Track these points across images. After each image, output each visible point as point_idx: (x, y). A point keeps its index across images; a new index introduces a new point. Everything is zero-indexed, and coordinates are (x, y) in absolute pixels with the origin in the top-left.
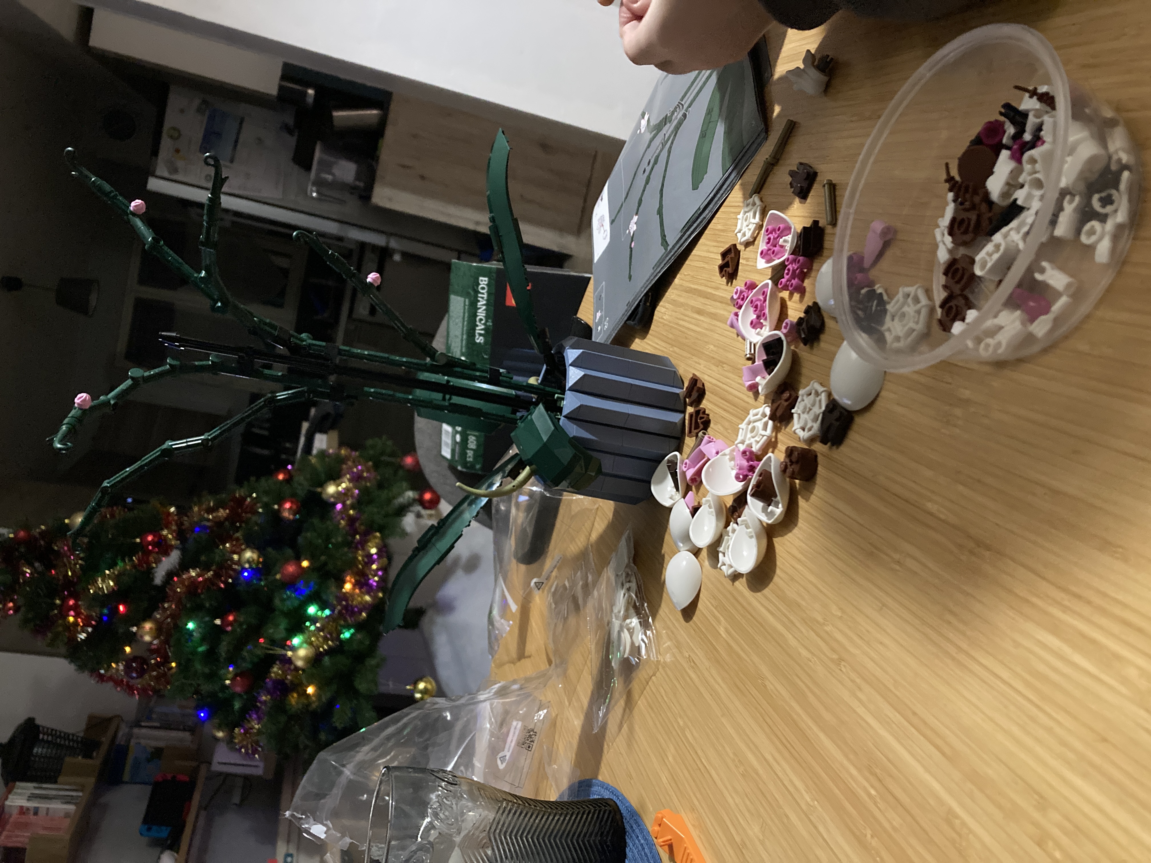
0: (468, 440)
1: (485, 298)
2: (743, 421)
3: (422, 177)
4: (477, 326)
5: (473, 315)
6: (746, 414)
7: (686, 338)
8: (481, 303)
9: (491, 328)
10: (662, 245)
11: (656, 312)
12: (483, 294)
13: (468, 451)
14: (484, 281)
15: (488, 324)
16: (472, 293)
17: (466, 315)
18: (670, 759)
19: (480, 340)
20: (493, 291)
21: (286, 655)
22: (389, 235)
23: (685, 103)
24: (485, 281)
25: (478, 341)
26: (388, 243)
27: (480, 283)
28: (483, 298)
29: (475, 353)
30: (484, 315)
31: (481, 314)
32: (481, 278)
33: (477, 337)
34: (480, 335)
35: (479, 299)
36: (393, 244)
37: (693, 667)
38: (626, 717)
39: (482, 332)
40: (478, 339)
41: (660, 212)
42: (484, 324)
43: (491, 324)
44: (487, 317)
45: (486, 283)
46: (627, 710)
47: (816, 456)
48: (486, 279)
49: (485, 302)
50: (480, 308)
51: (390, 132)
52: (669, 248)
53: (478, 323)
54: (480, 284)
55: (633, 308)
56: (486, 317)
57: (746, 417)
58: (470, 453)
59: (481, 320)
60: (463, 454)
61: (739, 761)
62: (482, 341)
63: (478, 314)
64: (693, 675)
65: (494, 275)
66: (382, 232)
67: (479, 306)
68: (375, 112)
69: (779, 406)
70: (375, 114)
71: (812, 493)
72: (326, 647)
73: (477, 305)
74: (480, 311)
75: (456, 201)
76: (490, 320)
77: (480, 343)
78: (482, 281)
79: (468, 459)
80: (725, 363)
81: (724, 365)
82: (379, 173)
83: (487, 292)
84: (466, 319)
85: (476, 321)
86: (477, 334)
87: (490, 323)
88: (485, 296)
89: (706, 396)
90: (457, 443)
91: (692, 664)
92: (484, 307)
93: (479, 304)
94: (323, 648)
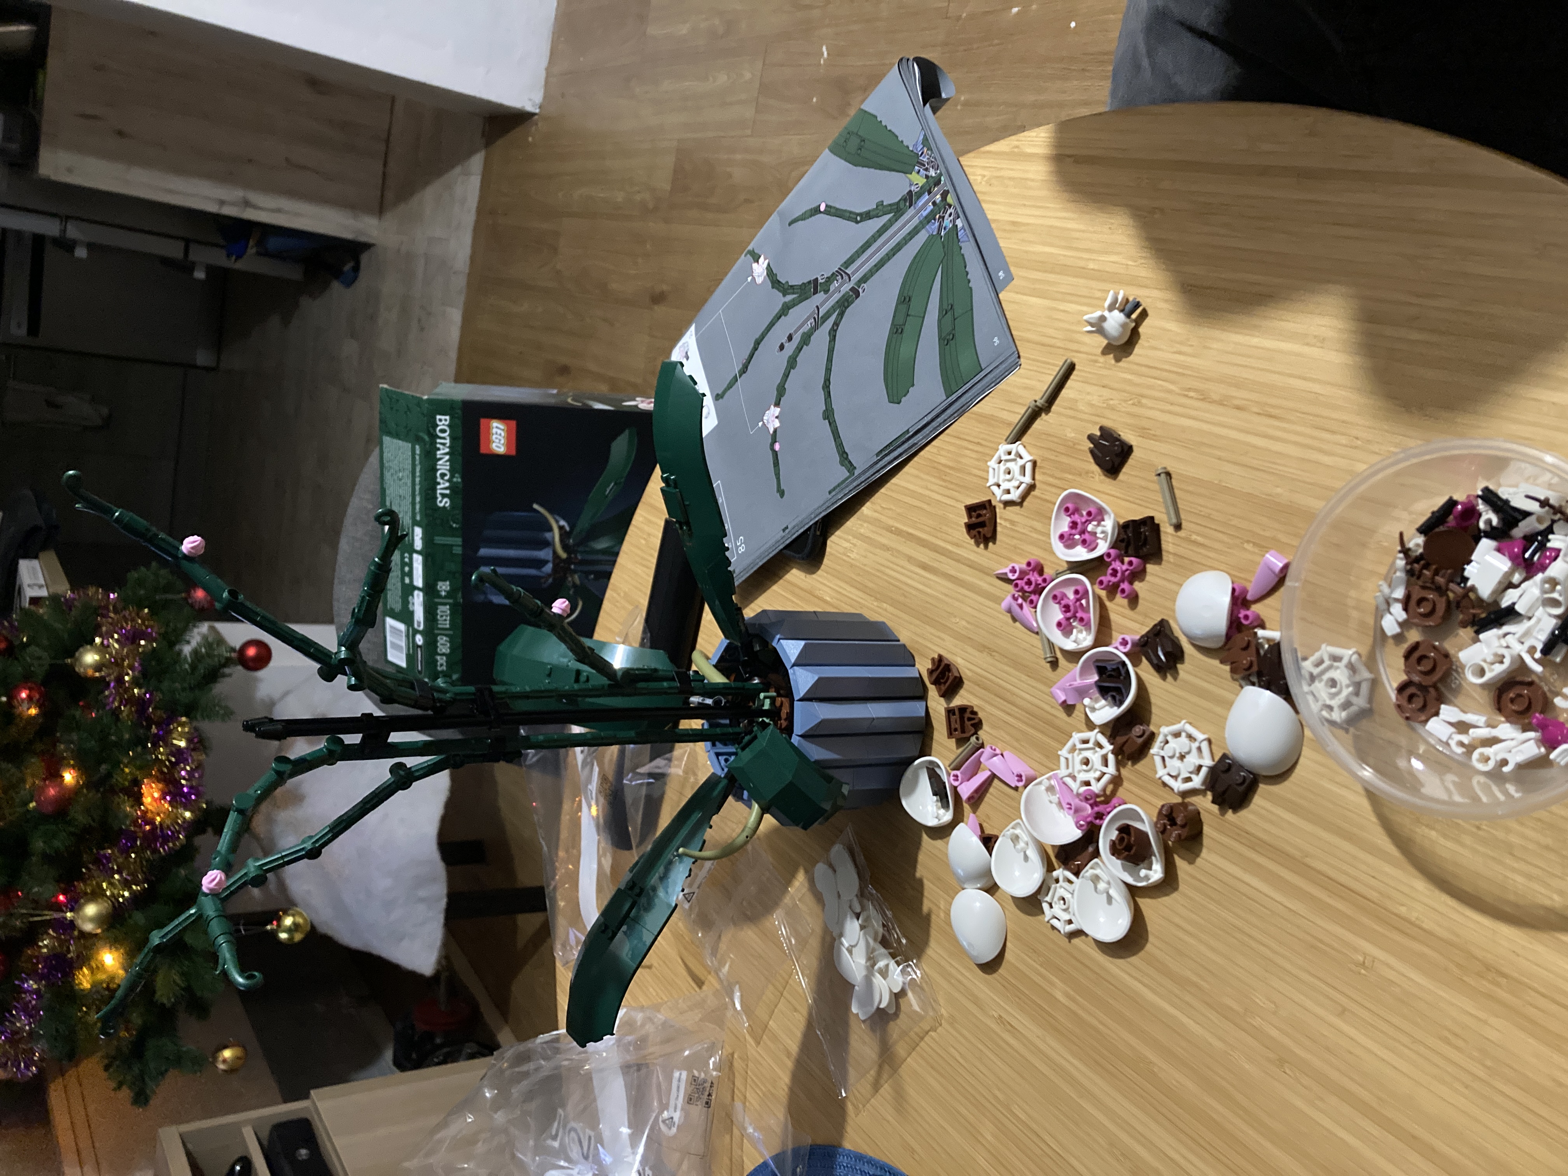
0: (436, 641)
1: (448, 445)
2: (1065, 744)
3: (120, 133)
4: (439, 484)
5: (430, 470)
6: (1067, 737)
7: (905, 597)
8: (442, 452)
9: (461, 486)
10: (842, 465)
11: (829, 542)
12: (444, 438)
13: (438, 658)
14: (443, 421)
15: (455, 480)
16: (426, 438)
17: (418, 469)
18: (989, 1138)
19: (444, 503)
20: (460, 434)
21: (65, 918)
22: (65, 219)
23: (854, 273)
24: (446, 420)
25: (442, 505)
26: (64, 231)
27: (438, 423)
28: (444, 444)
29: (438, 522)
30: (448, 468)
31: (443, 466)
32: (438, 417)
33: (440, 499)
34: (444, 496)
35: (438, 446)
36: (73, 232)
37: (1008, 1031)
38: (885, 1076)
39: (448, 492)
40: (441, 502)
41: (828, 414)
42: (448, 481)
43: (459, 480)
44: (452, 471)
45: (447, 423)
46: (886, 1067)
47: (1199, 813)
48: (448, 418)
49: (447, 450)
50: (440, 459)
51: (53, 61)
52: (857, 473)
53: (439, 480)
54: (438, 426)
55: (794, 536)
56: (450, 471)
57: (1068, 740)
58: (441, 660)
59: (443, 475)
60: (430, 661)
61: (1123, 1154)
62: (447, 505)
63: (438, 467)
64: (1012, 1041)
65: (459, 412)
66: (54, 215)
67: (438, 456)
68: (23, 28)
69: (1127, 741)
70: (22, 32)
71: (1198, 855)
72: (126, 894)
73: (436, 455)
74: (440, 462)
75: (179, 170)
76: (457, 475)
77: (444, 507)
78: (440, 420)
79: (439, 669)
80: (994, 651)
81: (994, 654)
82: (45, 128)
83: (449, 435)
84: (418, 474)
85: (436, 477)
86: (438, 495)
87: (457, 479)
88: (448, 441)
89: (965, 686)
90: (418, 646)
91: (1009, 1027)
92: (447, 457)
93: (438, 452)
94: (123, 896)
